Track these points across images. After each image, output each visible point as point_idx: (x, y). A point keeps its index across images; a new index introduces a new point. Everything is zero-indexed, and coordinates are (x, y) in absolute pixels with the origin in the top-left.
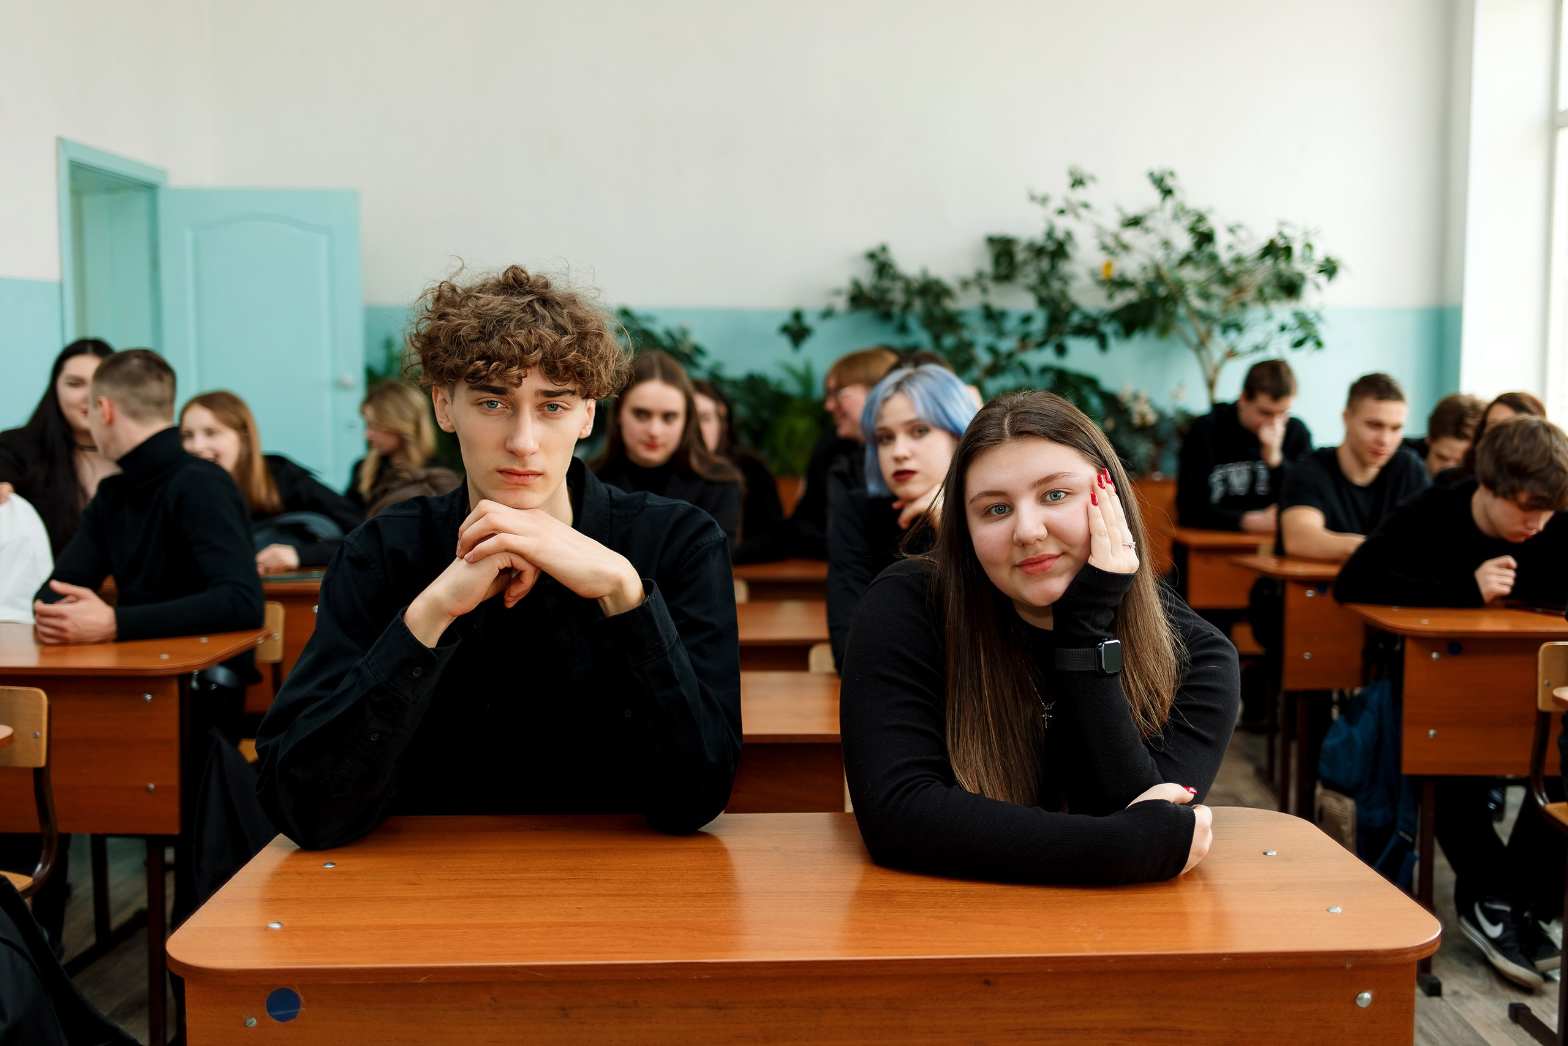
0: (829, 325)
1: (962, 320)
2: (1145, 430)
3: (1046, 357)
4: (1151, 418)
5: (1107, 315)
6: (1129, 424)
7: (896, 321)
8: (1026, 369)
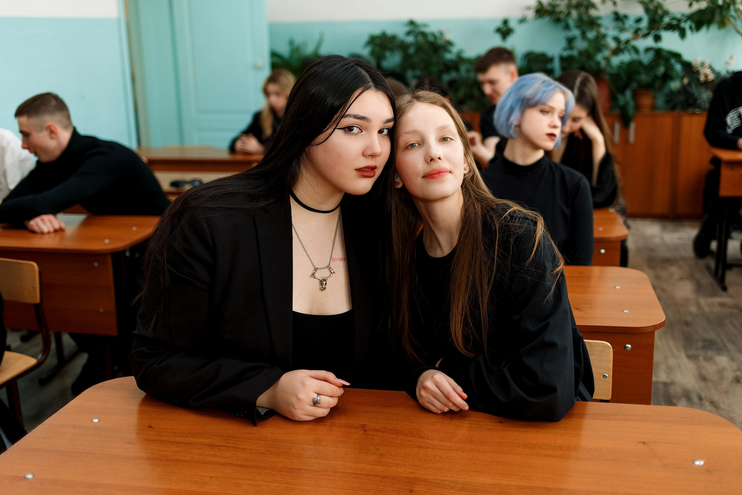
0: (524, 26)
1: (600, 22)
2: (706, 84)
3: (649, 42)
4: (711, 77)
5: (686, 17)
6: (698, 80)
7: (563, 24)
8: (636, 50)
